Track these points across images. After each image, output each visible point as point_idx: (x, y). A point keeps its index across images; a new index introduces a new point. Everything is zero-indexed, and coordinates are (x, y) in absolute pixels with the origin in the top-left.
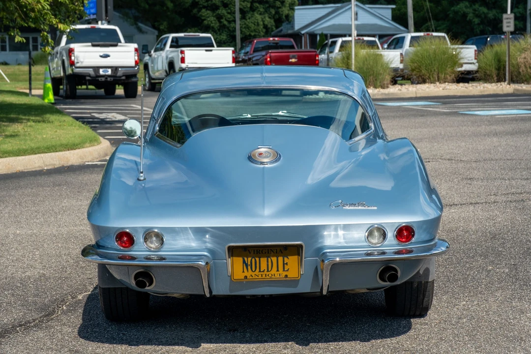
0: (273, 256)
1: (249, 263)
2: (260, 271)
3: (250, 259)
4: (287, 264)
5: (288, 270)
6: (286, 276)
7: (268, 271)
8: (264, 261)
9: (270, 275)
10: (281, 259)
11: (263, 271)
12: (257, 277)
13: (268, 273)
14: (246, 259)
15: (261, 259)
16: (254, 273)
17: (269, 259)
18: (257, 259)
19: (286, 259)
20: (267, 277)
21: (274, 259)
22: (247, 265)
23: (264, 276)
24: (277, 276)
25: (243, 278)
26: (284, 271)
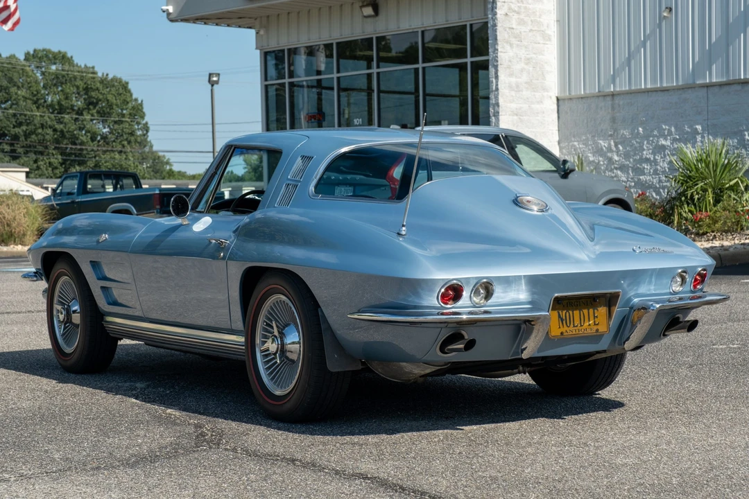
0: (585, 309)
1: (564, 318)
2: (574, 326)
3: (564, 312)
4: (597, 317)
5: (598, 324)
6: (597, 330)
7: (581, 326)
8: (576, 313)
9: (583, 330)
10: (591, 311)
11: (577, 326)
12: (571, 333)
13: (580, 328)
14: (560, 312)
15: (575, 312)
16: (570, 328)
17: (582, 312)
18: (571, 312)
19: (596, 311)
20: (581, 332)
21: (585, 311)
22: (562, 320)
23: (577, 331)
24: (589, 331)
25: (559, 334)
26: (595, 324)
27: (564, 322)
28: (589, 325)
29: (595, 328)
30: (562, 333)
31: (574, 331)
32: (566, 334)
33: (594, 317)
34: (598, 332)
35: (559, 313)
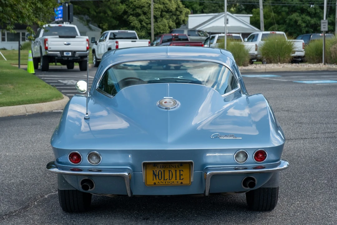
1: (157, 174)
3: (158, 171)
5: (183, 179)
7: (169, 179)
8: (167, 173)
10: (178, 172)
11: (166, 180)
12: (162, 184)
13: (169, 181)
14: (155, 171)
15: (165, 172)
16: (161, 181)
18: (163, 171)
19: (181, 171)
20: (169, 183)
22: (156, 176)
23: (167, 183)
24: (175, 183)
25: (153, 184)
26: (180, 179)
27: (157, 177)
28: (176, 179)
29: (181, 181)
30: (155, 183)
31: (164, 183)
32: (158, 184)
33: (180, 175)
34: (182, 184)
35: (153, 171)
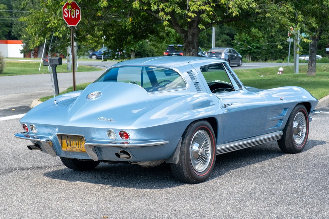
1: (68, 143)
2: (72, 147)
3: (69, 141)
4: (82, 145)
7: (75, 147)
8: (74, 142)
10: (80, 142)
11: (73, 147)
12: (71, 150)
13: (75, 148)
14: (67, 141)
16: (70, 148)
18: (71, 141)
19: (82, 142)
20: (75, 150)
21: (77, 142)
22: (67, 144)
24: (78, 150)
25: (66, 149)
26: (81, 148)
28: (78, 148)
31: (72, 149)
32: (69, 150)
34: (82, 151)
